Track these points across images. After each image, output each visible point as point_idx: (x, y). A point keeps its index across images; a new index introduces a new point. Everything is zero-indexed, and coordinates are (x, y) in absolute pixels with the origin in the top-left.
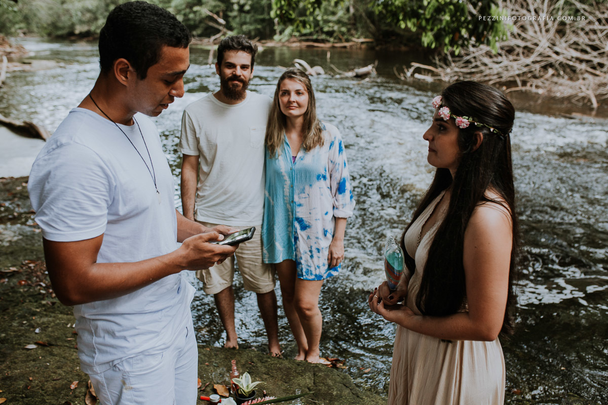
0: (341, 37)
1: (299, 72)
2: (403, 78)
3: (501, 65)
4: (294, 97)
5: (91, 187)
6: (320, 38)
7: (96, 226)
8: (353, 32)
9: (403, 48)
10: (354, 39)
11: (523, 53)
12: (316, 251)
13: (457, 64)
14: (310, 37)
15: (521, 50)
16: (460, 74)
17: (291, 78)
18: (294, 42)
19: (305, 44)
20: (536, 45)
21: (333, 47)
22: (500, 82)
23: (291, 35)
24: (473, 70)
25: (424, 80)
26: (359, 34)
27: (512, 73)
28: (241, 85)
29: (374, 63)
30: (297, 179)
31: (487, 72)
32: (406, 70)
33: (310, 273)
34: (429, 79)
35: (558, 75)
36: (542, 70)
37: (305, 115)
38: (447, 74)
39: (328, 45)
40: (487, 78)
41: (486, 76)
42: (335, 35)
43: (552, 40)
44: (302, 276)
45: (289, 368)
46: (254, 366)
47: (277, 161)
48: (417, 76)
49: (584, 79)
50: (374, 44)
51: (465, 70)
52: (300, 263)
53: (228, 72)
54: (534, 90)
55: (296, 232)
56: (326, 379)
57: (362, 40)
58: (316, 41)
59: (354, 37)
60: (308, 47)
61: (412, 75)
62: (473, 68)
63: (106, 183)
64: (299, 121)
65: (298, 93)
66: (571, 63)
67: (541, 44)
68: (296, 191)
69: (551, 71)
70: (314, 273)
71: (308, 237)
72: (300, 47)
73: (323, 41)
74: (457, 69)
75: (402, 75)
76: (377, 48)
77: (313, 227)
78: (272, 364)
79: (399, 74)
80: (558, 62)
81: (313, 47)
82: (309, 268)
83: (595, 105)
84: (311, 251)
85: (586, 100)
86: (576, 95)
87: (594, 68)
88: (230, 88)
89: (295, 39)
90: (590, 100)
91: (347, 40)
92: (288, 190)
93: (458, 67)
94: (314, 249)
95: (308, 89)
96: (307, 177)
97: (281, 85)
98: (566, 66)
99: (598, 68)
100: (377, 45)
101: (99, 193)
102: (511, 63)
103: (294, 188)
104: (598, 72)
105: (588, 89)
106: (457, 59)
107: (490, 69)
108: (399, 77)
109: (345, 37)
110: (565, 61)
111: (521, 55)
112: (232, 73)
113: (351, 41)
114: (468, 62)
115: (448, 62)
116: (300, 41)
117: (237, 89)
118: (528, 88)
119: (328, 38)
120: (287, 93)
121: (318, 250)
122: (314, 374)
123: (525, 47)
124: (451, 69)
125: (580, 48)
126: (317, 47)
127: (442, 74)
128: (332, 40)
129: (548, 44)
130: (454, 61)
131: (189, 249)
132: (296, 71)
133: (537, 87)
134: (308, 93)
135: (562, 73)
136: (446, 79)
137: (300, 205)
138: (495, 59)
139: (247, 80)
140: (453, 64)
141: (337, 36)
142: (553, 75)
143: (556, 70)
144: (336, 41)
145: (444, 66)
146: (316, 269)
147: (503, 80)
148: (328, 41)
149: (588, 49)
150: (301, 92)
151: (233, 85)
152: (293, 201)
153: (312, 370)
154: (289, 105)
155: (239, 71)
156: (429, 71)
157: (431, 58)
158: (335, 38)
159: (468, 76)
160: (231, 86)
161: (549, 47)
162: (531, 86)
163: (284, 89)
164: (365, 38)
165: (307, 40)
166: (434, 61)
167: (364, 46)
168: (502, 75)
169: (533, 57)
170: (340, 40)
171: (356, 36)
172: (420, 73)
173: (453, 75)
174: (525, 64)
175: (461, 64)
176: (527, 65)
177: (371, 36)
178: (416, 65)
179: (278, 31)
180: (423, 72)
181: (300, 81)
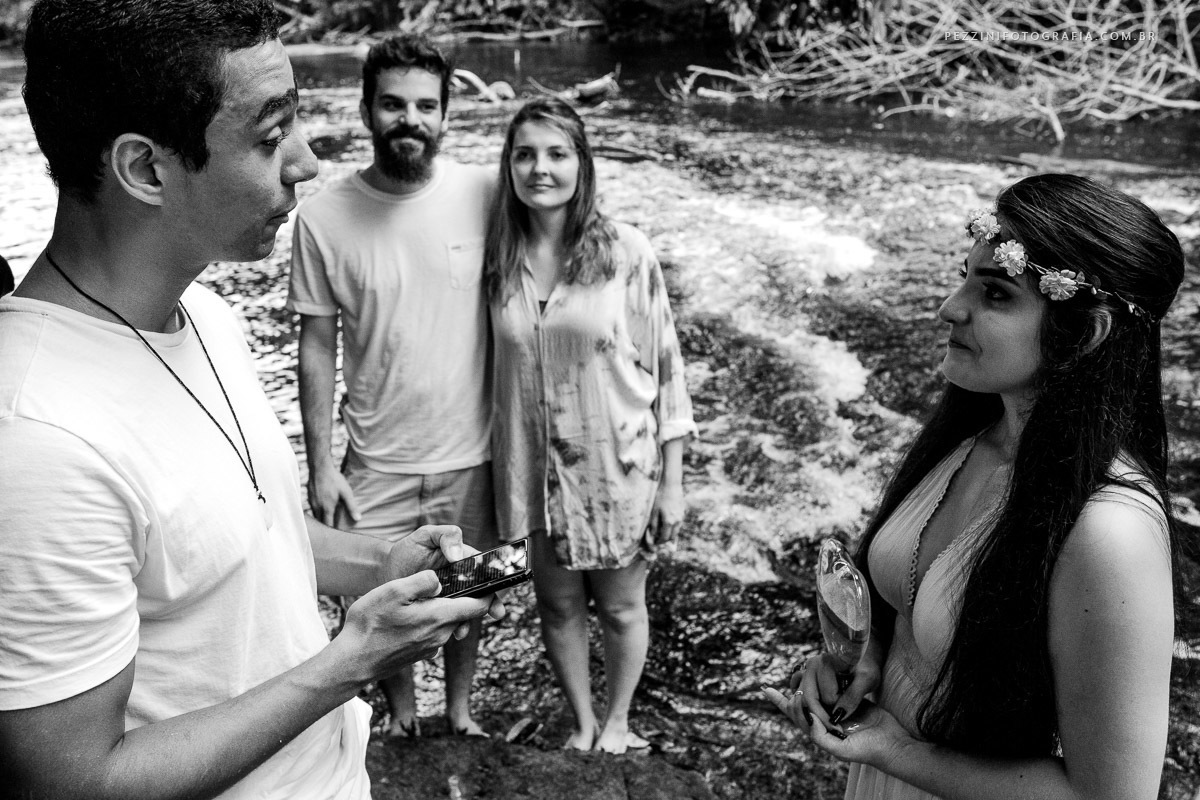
0: (537, 19)
1: (558, 106)
2: (675, 99)
3: (870, 62)
4: (544, 164)
5: (85, 543)
6: (495, 22)
7: (113, 645)
8: (561, 7)
9: (664, 37)
10: (564, 22)
11: (910, 37)
12: (601, 507)
13: (781, 65)
14: (475, 22)
15: (903, 30)
16: (789, 84)
17: (537, 118)
18: (442, 33)
19: (464, 36)
20: (934, 19)
21: (523, 40)
22: (868, 96)
23: (435, 19)
24: (814, 75)
25: (718, 99)
26: (573, 10)
27: (892, 78)
28: (420, 146)
29: (614, 71)
30: (549, 351)
31: (843, 77)
32: (679, 82)
33: (586, 553)
34: (728, 97)
35: (980, 78)
36: (947, 69)
37: (571, 205)
38: (762, 86)
39: (513, 36)
40: (842, 90)
41: (839, 86)
42: (525, 14)
43: (963, 8)
44: (570, 563)
45: (570, 773)
46: (491, 777)
47: (504, 311)
48: (702, 91)
49: (1030, 84)
50: (606, 30)
51: (796, 76)
52: (565, 537)
53: (388, 118)
54: (936, 108)
55: (554, 471)
56: (654, 792)
57: (580, 23)
58: (488, 28)
59: (563, 17)
60: (472, 41)
61: (693, 90)
62: (813, 71)
63: (124, 520)
64: (557, 219)
65: (555, 154)
66: (1002, 53)
67: (943, 18)
68: (548, 379)
69: (963, 71)
70: (594, 552)
71: (582, 480)
72: (456, 43)
73: (501, 29)
74: (781, 75)
75: (673, 91)
76: (613, 39)
77: (593, 457)
78: (530, 767)
79: (668, 91)
80: (977, 53)
81: (481, 40)
82: (585, 546)
83: (1061, 135)
84: (589, 509)
85: (1041, 125)
86: (1021, 118)
87: (1045, 61)
88: (395, 155)
89: (443, 27)
90: (1048, 126)
91: (551, 25)
92: (529, 377)
93: (783, 71)
94: (595, 504)
95: (578, 146)
96: (573, 345)
97: (517, 136)
98: (995, 60)
99: (1053, 60)
100: (612, 33)
101: (107, 552)
102: (888, 59)
103: (545, 370)
104: (1052, 69)
105: (1043, 105)
106: (781, 54)
107: (846, 71)
108: (667, 96)
109: (546, 18)
110: (992, 51)
111: (905, 40)
112: (398, 121)
113: (560, 26)
114: (804, 59)
115: (763, 61)
116: (455, 30)
117: (410, 158)
118: (923, 106)
119: (511, 22)
120: (529, 153)
121: (606, 506)
122: (627, 782)
123: (913, 26)
124: (771, 76)
125: (1016, 21)
126: (491, 41)
127: (754, 87)
128: (519, 25)
129: (955, 16)
130: (775, 60)
131: (370, 630)
132: (550, 103)
133: (943, 104)
134: (579, 154)
135: (985, 73)
136: (762, 95)
137: (560, 410)
138: (857, 52)
139: (435, 135)
140: (773, 66)
141: (529, 16)
142: (969, 78)
143: (974, 66)
144: (527, 27)
145: (757, 70)
146: (599, 545)
147: (873, 92)
148: (511, 28)
149: (1034, 24)
150: (560, 151)
151: (403, 148)
152: (542, 402)
153: (619, 771)
154: (533, 182)
155: (414, 116)
156: (725, 82)
157: (729, 54)
158: (525, 23)
159: (805, 88)
160: (397, 150)
161: (959, 23)
162: (930, 101)
163: (521, 144)
164: (586, 19)
165: (469, 28)
166: (735, 61)
167: (584, 36)
168: (872, 83)
169: (930, 45)
170: (536, 26)
171: (568, 16)
172: (708, 86)
173: (774, 87)
174: (915, 59)
175: (790, 63)
176: (919, 61)
177: (597, 13)
178: (700, 70)
179: (407, 12)
180: (714, 84)
181: (560, 126)
